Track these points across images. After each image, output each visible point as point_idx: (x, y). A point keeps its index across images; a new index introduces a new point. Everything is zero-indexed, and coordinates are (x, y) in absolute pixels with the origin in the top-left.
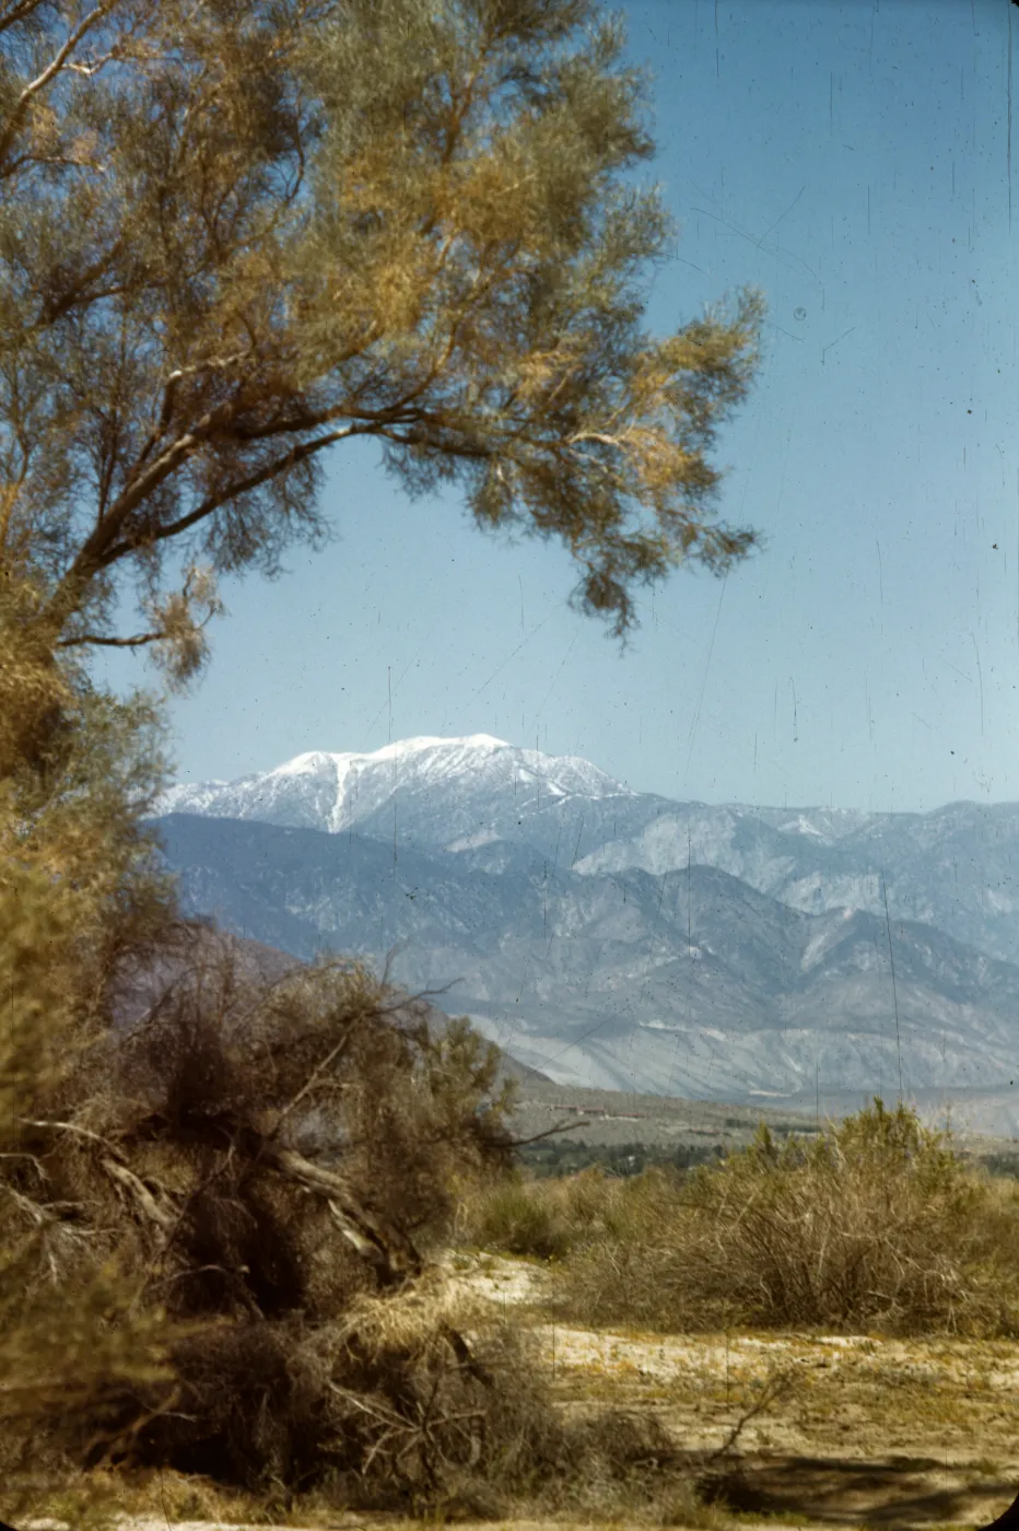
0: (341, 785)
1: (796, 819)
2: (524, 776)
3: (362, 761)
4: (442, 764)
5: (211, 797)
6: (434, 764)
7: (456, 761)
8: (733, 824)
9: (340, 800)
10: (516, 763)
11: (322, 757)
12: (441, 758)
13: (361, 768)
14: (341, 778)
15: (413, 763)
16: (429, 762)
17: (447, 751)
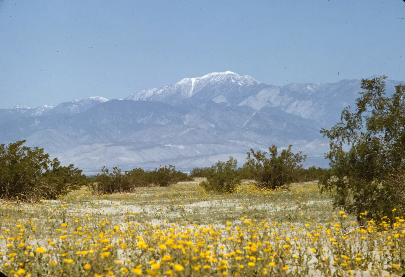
0: (193, 86)
1: (307, 86)
2: (233, 81)
3: (198, 79)
4: (215, 79)
5: (162, 91)
6: (214, 79)
7: (219, 78)
8: (280, 90)
9: (192, 89)
10: (231, 78)
11: (188, 79)
12: (215, 78)
13: (198, 81)
14: (193, 84)
15: (209, 79)
16: (213, 78)
17: (217, 76)
